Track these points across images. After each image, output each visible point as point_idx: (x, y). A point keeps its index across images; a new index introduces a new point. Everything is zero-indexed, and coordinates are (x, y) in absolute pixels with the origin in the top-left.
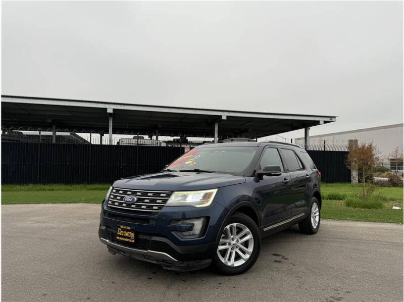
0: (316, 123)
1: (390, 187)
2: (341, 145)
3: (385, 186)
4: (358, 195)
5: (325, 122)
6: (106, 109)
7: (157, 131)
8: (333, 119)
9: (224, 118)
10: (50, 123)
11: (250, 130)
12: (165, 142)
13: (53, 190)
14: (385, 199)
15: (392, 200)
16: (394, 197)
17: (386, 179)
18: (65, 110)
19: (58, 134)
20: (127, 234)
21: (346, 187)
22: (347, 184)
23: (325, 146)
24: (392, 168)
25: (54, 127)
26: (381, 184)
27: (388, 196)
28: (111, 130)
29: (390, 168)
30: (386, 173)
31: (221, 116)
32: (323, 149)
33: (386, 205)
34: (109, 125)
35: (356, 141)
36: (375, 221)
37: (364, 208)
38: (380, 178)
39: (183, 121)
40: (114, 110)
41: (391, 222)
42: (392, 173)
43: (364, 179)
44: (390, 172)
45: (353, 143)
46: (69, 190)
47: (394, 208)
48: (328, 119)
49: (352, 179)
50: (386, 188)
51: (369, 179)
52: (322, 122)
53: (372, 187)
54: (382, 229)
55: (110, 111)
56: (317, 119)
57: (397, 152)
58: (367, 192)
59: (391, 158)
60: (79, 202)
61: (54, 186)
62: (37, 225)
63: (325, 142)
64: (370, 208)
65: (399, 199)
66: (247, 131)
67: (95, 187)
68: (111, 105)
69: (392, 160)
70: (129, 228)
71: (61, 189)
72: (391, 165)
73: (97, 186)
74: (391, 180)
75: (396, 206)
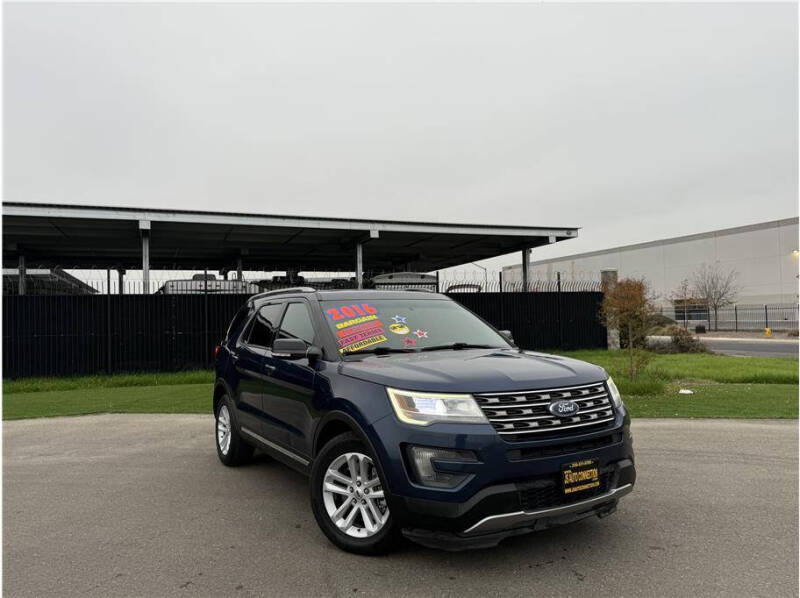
0: (544, 241)
1: (675, 353)
2: (587, 280)
3: (666, 353)
4: (622, 372)
5: (559, 239)
6: (137, 222)
7: (240, 262)
8: (573, 234)
9: (375, 234)
10: (14, 251)
11: (422, 256)
12: (256, 283)
13: (37, 390)
14: (666, 377)
15: (679, 377)
16: (681, 372)
17: (668, 338)
18: (51, 225)
19: (30, 272)
20: (585, 475)
21: (600, 357)
22: (601, 352)
23: (559, 283)
24: (678, 318)
25: (22, 259)
26: (660, 349)
27: (672, 372)
28: (146, 263)
29: (673, 318)
30: (668, 326)
31: (368, 232)
32: (556, 290)
33: (668, 387)
34: (142, 253)
35: (615, 273)
36: (651, 417)
37: (634, 394)
38: (658, 337)
39: (293, 241)
40: (153, 223)
41: (676, 417)
42: (679, 327)
43: (631, 344)
44: (674, 325)
45: (608, 276)
46: (70, 389)
47: (682, 391)
48: (563, 234)
49: (609, 341)
50: (669, 356)
51: (640, 342)
52: (552, 239)
53: (644, 358)
54: (664, 429)
55: (145, 225)
56: (543, 234)
57: (685, 288)
58: (637, 366)
59: (675, 298)
60: (102, 412)
61: (39, 383)
62: (40, 460)
63: (559, 276)
64: (642, 395)
65: (690, 376)
66: (416, 257)
67: (124, 381)
68: (147, 214)
69: (677, 302)
70: (589, 462)
71: (53, 389)
72: (676, 312)
73: (127, 378)
74: (676, 341)
75: (685, 388)
